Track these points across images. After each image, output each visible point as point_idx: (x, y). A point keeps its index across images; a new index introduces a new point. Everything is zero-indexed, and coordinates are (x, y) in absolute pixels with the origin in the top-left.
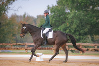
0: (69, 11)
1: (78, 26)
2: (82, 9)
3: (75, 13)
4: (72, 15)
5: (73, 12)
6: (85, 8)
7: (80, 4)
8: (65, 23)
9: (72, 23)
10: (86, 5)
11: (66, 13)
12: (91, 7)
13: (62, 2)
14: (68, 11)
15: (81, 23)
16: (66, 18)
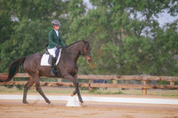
0: (17, 19)
1: (31, 45)
2: (39, 17)
3: (28, 23)
4: (22, 25)
5: (24, 20)
6: (44, 14)
7: (37, 8)
8: (9, 38)
9: (21, 39)
10: (46, 10)
11: (11, 23)
12: (54, 14)
13: (6, 4)
14: (15, 19)
15: (38, 40)
16: (11, 31)
